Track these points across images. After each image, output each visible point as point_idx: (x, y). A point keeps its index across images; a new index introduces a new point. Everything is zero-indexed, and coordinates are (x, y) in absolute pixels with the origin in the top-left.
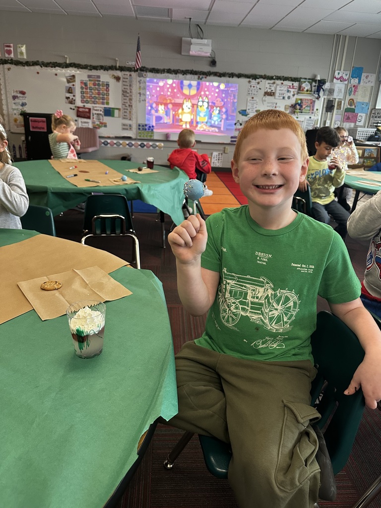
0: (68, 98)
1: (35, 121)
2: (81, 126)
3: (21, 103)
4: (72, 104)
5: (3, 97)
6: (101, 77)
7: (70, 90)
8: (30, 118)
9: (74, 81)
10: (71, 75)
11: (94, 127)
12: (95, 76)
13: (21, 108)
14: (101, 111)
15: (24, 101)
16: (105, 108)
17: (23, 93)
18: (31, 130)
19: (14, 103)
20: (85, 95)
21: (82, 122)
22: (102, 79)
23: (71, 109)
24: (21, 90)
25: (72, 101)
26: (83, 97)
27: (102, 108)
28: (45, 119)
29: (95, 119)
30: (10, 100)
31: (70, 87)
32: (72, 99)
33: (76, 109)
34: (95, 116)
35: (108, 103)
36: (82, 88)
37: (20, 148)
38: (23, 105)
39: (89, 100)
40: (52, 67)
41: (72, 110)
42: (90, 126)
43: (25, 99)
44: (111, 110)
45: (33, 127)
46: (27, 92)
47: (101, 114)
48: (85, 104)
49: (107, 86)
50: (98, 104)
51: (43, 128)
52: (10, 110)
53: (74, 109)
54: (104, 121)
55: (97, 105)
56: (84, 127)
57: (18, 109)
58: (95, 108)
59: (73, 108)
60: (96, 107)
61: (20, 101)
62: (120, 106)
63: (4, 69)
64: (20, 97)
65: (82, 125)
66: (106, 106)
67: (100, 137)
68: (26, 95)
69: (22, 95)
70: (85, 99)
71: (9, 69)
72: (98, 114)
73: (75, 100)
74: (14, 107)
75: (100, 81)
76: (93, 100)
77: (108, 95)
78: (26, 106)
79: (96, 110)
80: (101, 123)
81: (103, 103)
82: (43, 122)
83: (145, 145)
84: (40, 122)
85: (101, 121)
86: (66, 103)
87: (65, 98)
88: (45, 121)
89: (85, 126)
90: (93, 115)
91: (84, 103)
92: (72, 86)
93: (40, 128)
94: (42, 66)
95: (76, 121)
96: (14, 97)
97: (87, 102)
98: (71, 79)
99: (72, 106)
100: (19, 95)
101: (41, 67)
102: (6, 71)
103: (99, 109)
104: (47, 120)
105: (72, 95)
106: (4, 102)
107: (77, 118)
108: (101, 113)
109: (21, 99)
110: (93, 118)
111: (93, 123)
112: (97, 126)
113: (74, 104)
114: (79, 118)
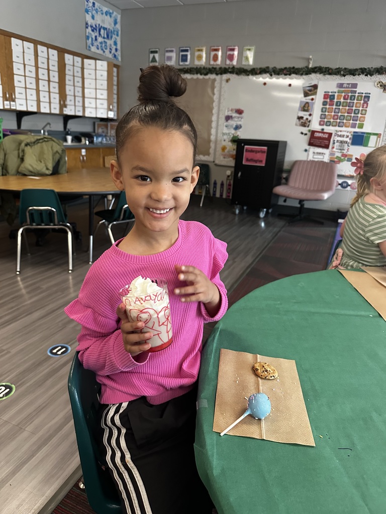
0: (300, 118)
1: (252, 151)
2: (312, 159)
3: (234, 126)
4: (305, 126)
5: (214, 118)
6: (358, 86)
7: (305, 107)
8: (246, 147)
9: (315, 94)
10: (313, 84)
11: (331, 161)
12: (348, 84)
13: (233, 131)
14: (347, 137)
15: (239, 123)
16: (354, 132)
17: (240, 112)
18: (244, 163)
19: (226, 126)
20: (327, 113)
21: (314, 153)
22: (358, 90)
23: (302, 133)
24: (238, 107)
25: (305, 123)
26: (323, 116)
27: (350, 132)
28: (266, 148)
29: (334, 150)
30: (222, 120)
31: (307, 103)
32: (307, 119)
33: (309, 134)
34: (337, 144)
35: (361, 126)
36: (325, 103)
37: (222, 185)
38: (237, 128)
39: (332, 120)
40: (286, 75)
41: (303, 135)
42: (326, 159)
43: (240, 121)
44: (365, 135)
45: (247, 160)
46: (245, 112)
47: (346, 142)
48: (324, 127)
49: (366, 100)
50: (346, 127)
51: (261, 161)
52: (219, 135)
53: (306, 134)
54: (349, 153)
55: (344, 129)
56: (316, 160)
57: (229, 133)
58: (339, 133)
59: (304, 132)
60: (341, 131)
61: (233, 123)
62: (380, 131)
63: (221, 80)
64: (235, 117)
65: (313, 158)
66: (357, 130)
68: (243, 115)
69: (238, 115)
70: (326, 120)
71: (227, 81)
72: (341, 142)
73: (310, 121)
74: (224, 132)
75: (355, 92)
76: (338, 121)
77: (364, 112)
78: (241, 130)
79: (340, 136)
80: (343, 155)
81: (354, 126)
82: (264, 152)
84: (259, 152)
85: (345, 152)
86: (296, 125)
87: (296, 117)
88: (266, 150)
89: (318, 158)
90: (334, 143)
91: (323, 125)
92: (310, 101)
93: (256, 161)
94: (273, 73)
95: (306, 150)
96: (228, 118)
97: (329, 124)
98: (310, 91)
99: (305, 130)
100: (234, 115)
101: (271, 75)
102: (224, 83)
103: (346, 134)
104: (268, 149)
105: (308, 113)
106: (214, 125)
107: (307, 147)
108: (348, 140)
109: (236, 119)
110: (333, 148)
111: (332, 154)
112: (336, 160)
113: (308, 126)
114: (312, 147)
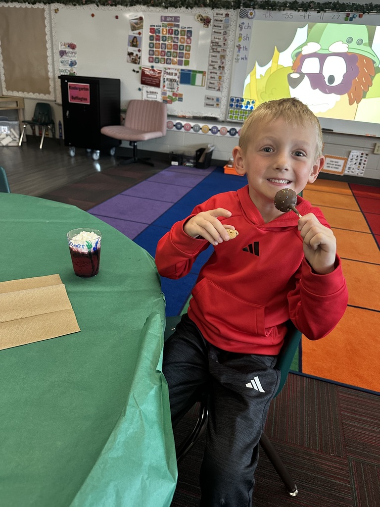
0: (130, 54)
1: (74, 88)
2: (146, 99)
3: (69, 62)
4: (136, 63)
5: (49, 53)
6: (181, 20)
7: (134, 42)
8: (69, 83)
9: (141, 27)
10: (138, 17)
11: (164, 100)
12: (171, 17)
13: (69, 68)
14: (176, 74)
15: (73, 59)
16: (182, 70)
17: (72, 46)
18: (70, 101)
19: (62, 62)
20: (154, 49)
21: (147, 92)
22: (181, 24)
23: (134, 71)
24: (70, 42)
25: (136, 60)
26: (152, 53)
27: (178, 70)
28: (88, 85)
29: (165, 88)
30: (57, 56)
31: (135, 37)
32: (137, 55)
33: (140, 71)
34: (167, 83)
35: (187, 63)
36: (151, 38)
38: (73, 64)
39: (160, 57)
40: (112, 5)
41: (135, 73)
42: (159, 98)
43: (74, 56)
44: (192, 73)
45: (73, 98)
46: (77, 46)
47: (175, 81)
48: (154, 64)
49: (189, 35)
50: (174, 64)
51: (86, 99)
52: (56, 72)
53: (138, 72)
54: (179, 92)
55: (171, 66)
56: (151, 99)
57: (65, 70)
58: (168, 71)
59: (136, 70)
60: (169, 69)
61: (68, 58)
62: (205, 68)
63: (50, 10)
64: (69, 52)
65: (147, 97)
66: (183, 67)
67: (169, 116)
68: (76, 50)
69: (71, 50)
70: (154, 56)
71: (56, 11)
72: (171, 80)
73: (140, 58)
74: (61, 68)
75: (178, 26)
76: (166, 57)
77: (188, 48)
78: (76, 66)
79: (169, 74)
80: (174, 94)
81: (180, 63)
82: (86, 89)
83: (236, 132)
84: (82, 89)
85: (175, 90)
86: (128, 62)
87: (127, 53)
88: (89, 88)
89: (152, 97)
90: (164, 82)
91: (152, 62)
92: (137, 35)
93: (81, 99)
94: (99, 4)
95: (140, 89)
96: (62, 53)
97: (157, 61)
98: (137, 24)
99: (136, 67)
100: (68, 50)
101: (98, 6)
102: (53, 13)
103: (174, 71)
104: (90, 86)
105: (137, 49)
106: (49, 60)
107: (141, 86)
108: (176, 78)
109: (70, 55)
110: (164, 86)
111: (164, 93)
112: (168, 99)
113: (139, 63)
114: (144, 86)
